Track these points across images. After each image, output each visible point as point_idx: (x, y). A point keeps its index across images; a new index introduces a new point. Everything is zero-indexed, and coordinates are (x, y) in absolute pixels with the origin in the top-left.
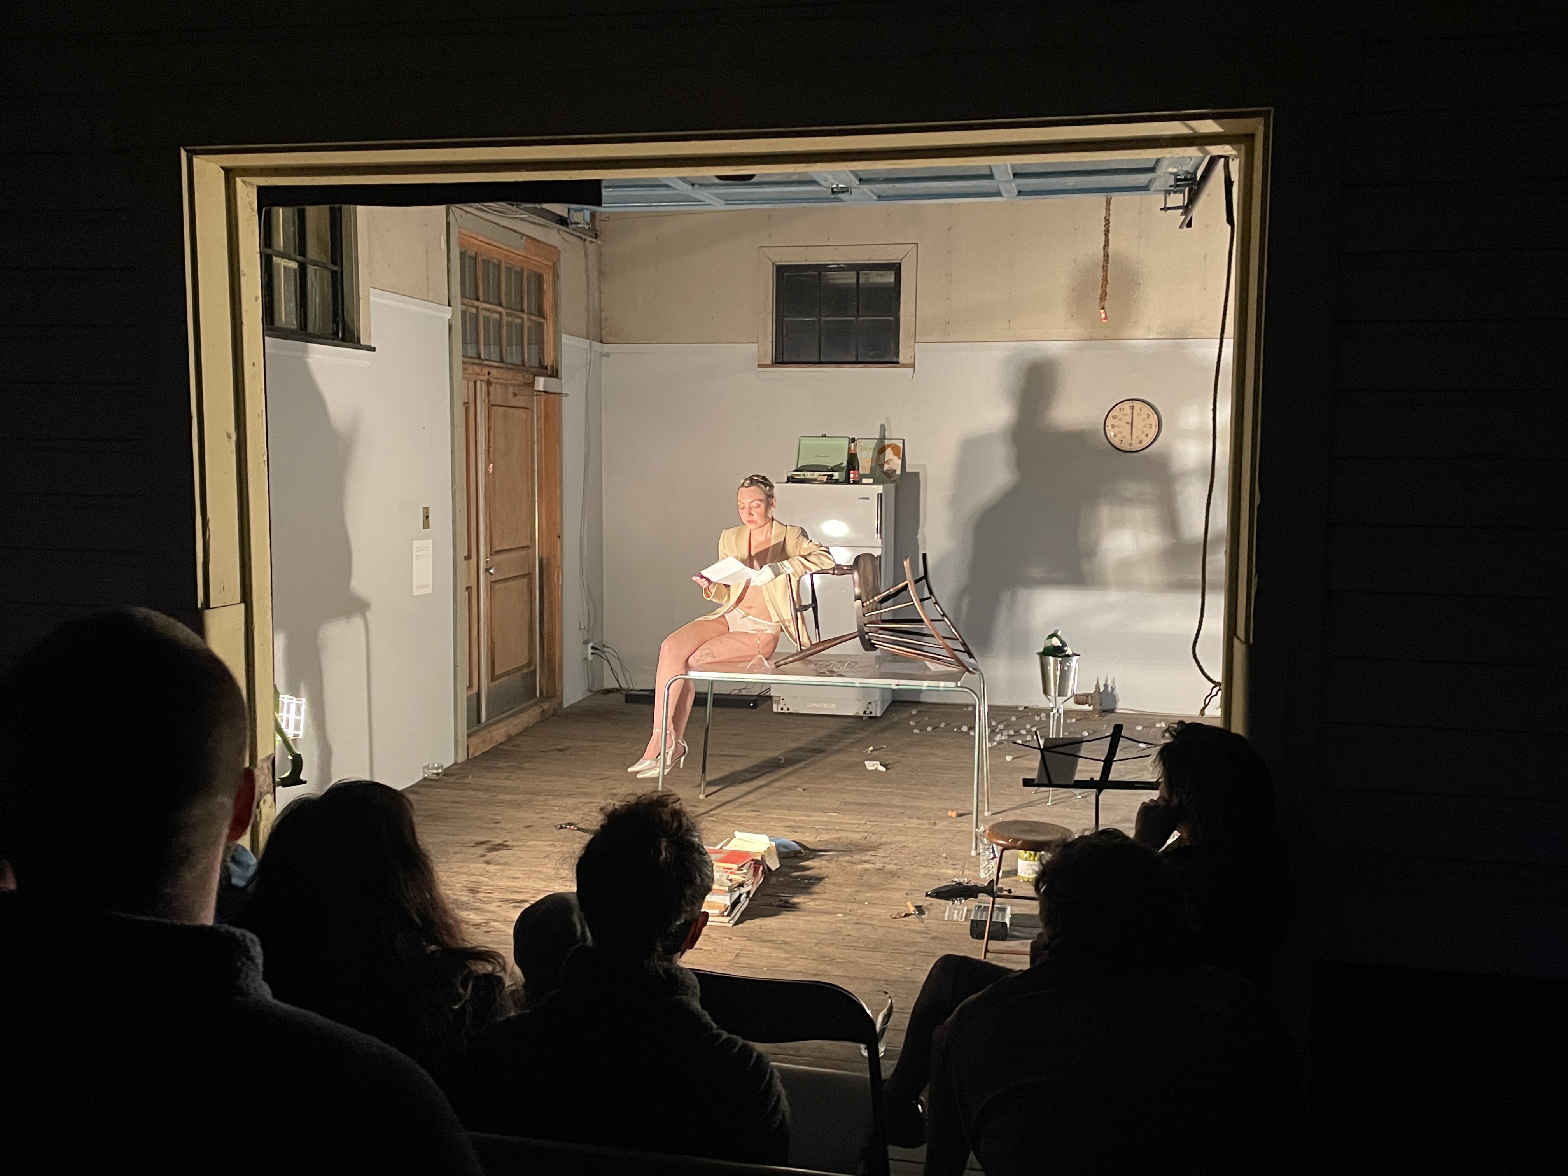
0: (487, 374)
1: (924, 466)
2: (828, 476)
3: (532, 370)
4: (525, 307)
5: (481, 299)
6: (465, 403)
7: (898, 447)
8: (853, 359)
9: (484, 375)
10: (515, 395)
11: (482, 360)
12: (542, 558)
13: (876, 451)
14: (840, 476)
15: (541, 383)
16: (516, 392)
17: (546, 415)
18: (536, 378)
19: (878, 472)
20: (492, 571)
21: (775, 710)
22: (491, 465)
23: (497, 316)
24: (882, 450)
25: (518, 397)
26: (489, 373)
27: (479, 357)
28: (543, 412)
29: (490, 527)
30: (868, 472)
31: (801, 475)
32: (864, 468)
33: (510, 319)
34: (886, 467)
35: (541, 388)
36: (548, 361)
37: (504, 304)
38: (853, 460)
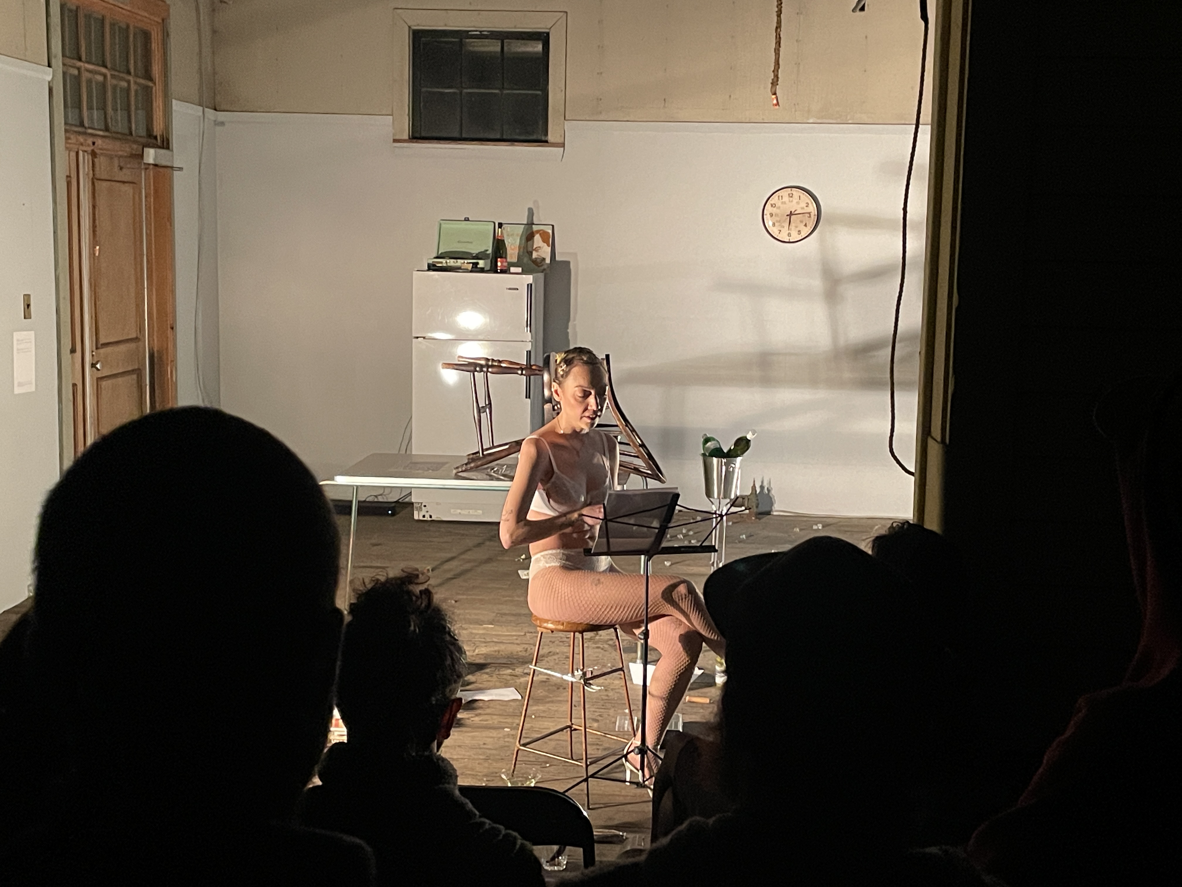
0: (91, 144)
1: (575, 254)
2: (473, 263)
3: (140, 139)
4: (132, 71)
5: (84, 58)
6: (67, 177)
7: (549, 233)
8: (498, 136)
9: (89, 145)
10: (121, 168)
11: (86, 128)
12: (153, 350)
13: (524, 238)
14: (486, 264)
15: (151, 155)
16: (122, 164)
17: (156, 191)
18: (145, 149)
19: (526, 260)
20: (98, 366)
21: (416, 517)
22: (98, 247)
23: (100, 78)
24: (529, 237)
25: (124, 170)
26: (94, 143)
27: (82, 124)
28: (152, 188)
29: (96, 317)
30: (515, 260)
31: (443, 262)
32: (511, 257)
33: (114, 82)
34: (535, 255)
35: (151, 161)
36: (158, 129)
37: (109, 66)
38: (499, 246)
